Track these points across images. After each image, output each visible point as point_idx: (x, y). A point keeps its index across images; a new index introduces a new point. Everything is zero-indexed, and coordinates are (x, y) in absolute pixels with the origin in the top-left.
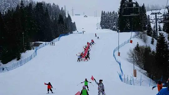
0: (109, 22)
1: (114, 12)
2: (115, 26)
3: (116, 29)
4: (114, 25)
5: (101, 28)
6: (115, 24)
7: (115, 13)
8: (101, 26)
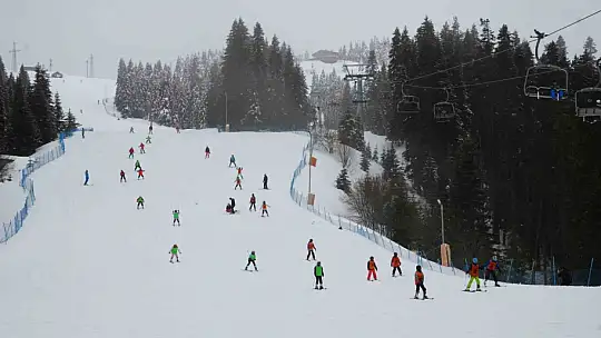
0: (145, 95)
1: (159, 63)
2: (166, 110)
3: (169, 121)
4: (165, 106)
5: (119, 114)
6: (166, 102)
7: (163, 66)
8: (119, 110)
